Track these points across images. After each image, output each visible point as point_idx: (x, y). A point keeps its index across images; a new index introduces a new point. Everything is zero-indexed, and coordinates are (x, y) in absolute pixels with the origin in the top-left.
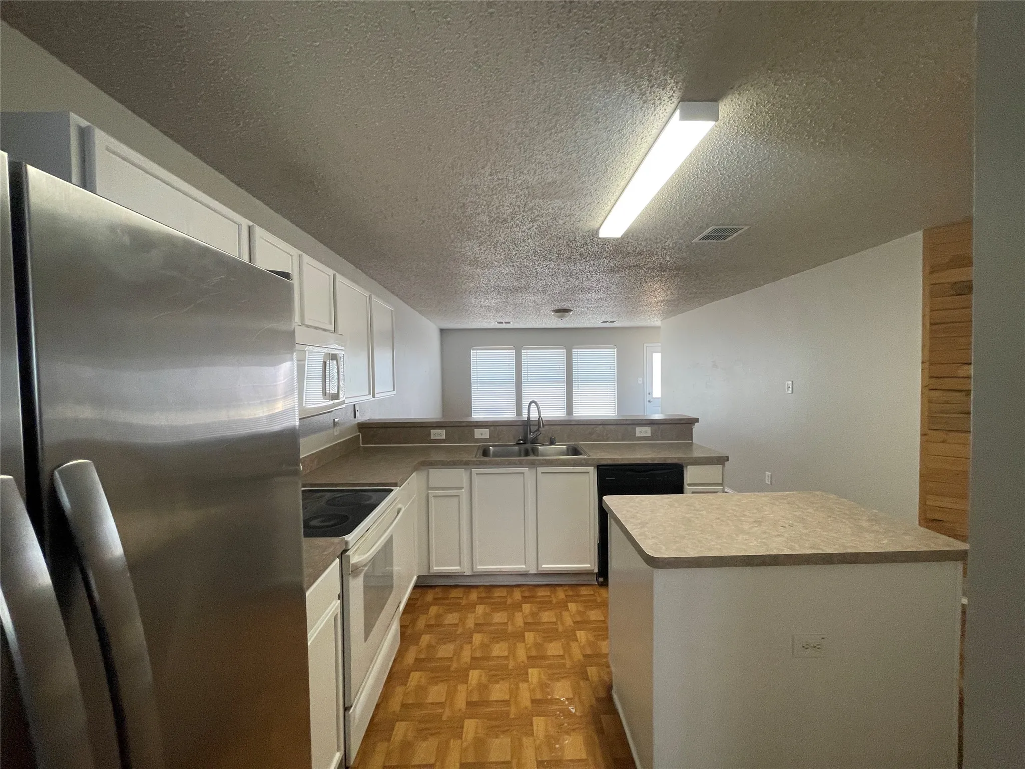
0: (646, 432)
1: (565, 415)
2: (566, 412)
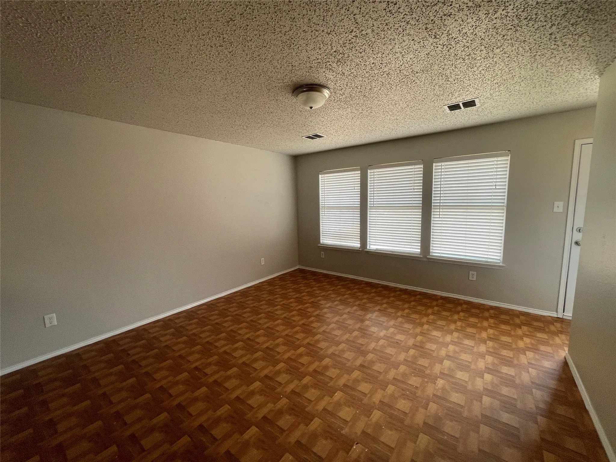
1: (419, 251)
2: (422, 246)
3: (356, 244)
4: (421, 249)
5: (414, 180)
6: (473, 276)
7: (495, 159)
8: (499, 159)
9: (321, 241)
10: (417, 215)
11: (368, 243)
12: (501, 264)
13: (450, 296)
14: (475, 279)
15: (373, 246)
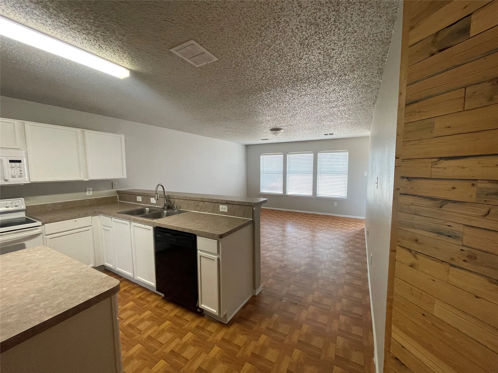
0: (225, 209)
1: (312, 194)
2: (313, 192)
3: (281, 192)
4: (313, 193)
5: (309, 161)
6: (335, 204)
7: (343, 153)
8: (345, 153)
9: (261, 191)
10: (310, 177)
11: (287, 191)
12: (346, 198)
13: (325, 214)
14: (336, 206)
15: (289, 192)
